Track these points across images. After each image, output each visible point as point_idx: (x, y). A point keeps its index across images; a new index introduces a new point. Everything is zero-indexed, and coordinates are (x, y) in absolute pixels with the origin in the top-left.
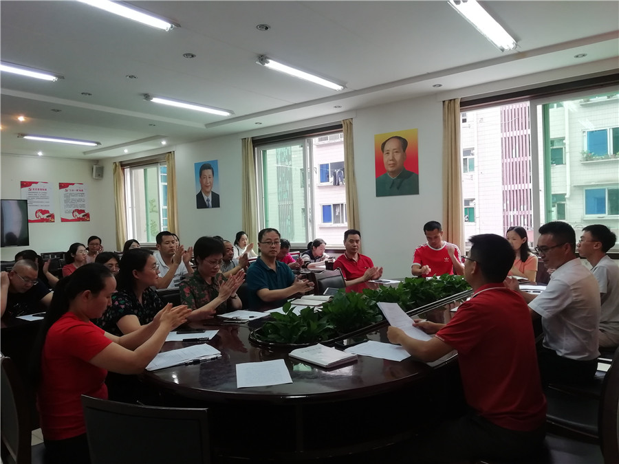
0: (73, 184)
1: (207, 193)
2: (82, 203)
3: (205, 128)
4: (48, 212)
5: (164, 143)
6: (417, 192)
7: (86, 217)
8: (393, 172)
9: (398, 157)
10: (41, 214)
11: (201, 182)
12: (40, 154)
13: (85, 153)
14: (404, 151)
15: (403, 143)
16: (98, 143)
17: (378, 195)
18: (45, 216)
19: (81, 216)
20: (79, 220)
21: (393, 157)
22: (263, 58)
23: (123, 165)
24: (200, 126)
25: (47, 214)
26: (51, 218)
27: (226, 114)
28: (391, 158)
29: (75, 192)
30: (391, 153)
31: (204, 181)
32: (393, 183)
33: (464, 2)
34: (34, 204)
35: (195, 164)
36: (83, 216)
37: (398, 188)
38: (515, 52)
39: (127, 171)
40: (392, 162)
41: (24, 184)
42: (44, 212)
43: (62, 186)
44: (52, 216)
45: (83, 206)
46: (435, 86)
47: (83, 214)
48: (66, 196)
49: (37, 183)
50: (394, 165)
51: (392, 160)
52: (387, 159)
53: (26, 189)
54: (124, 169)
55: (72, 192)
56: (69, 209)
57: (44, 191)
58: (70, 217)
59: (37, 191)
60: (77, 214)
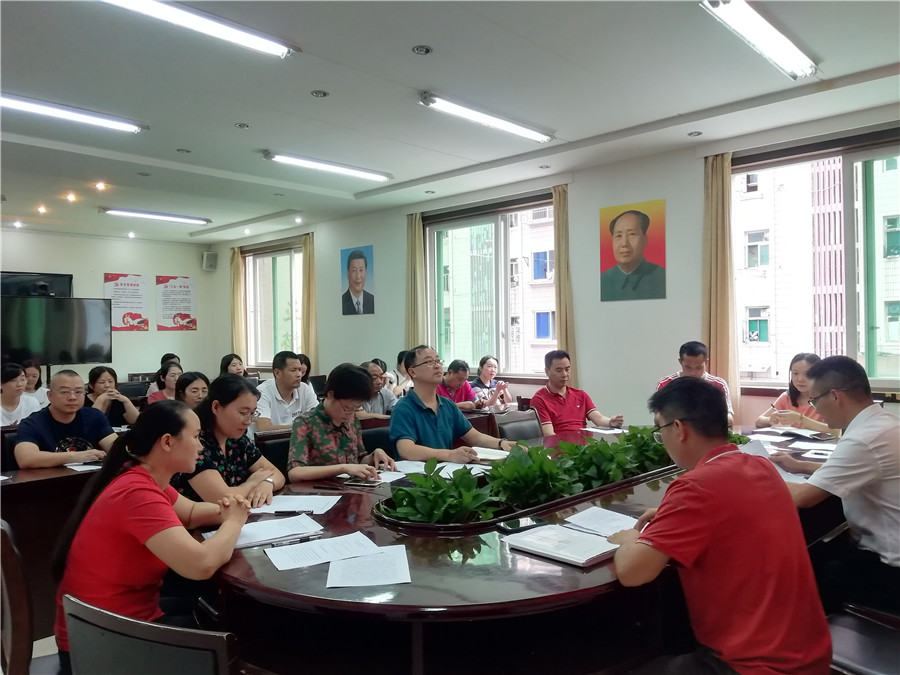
0: (175, 278)
1: (357, 292)
2: (187, 305)
3: (353, 198)
4: (139, 316)
5: (299, 220)
6: (662, 295)
7: (191, 325)
8: (626, 265)
9: (634, 242)
10: (130, 320)
11: (350, 277)
12: (131, 235)
13: (191, 234)
14: (644, 232)
15: (643, 220)
16: (208, 221)
17: (604, 298)
18: (135, 322)
19: (184, 322)
20: (182, 328)
21: (628, 242)
22: (427, 96)
23: (244, 252)
24: (348, 196)
25: (139, 320)
26: (143, 325)
27: (381, 179)
28: (624, 244)
29: (178, 289)
30: (624, 235)
31: (354, 275)
32: (627, 280)
33: (725, 3)
34: (122, 305)
35: (342, 251)
36: (188, 323)
37: (634, 289)
38: (815, 79)
39: (250, 259)
40: (625, 250)
41: (109, 278)
42: (134, 316)
43: (161, 280)
44: (145, 322)
45: (188, 308)
46: (690, 134)
47: (188, 320)
48: (165, 294)
49: (125, 276)
50: (629, 253)
51: (626, 246)
52: (618, 245)
53: (112, 284)
54: (245, 258)
55: (173, 289)
56: (169, 312)
57: (136, 288)
58: (170, 323)
59: (126, 287)
60: (179, 319)
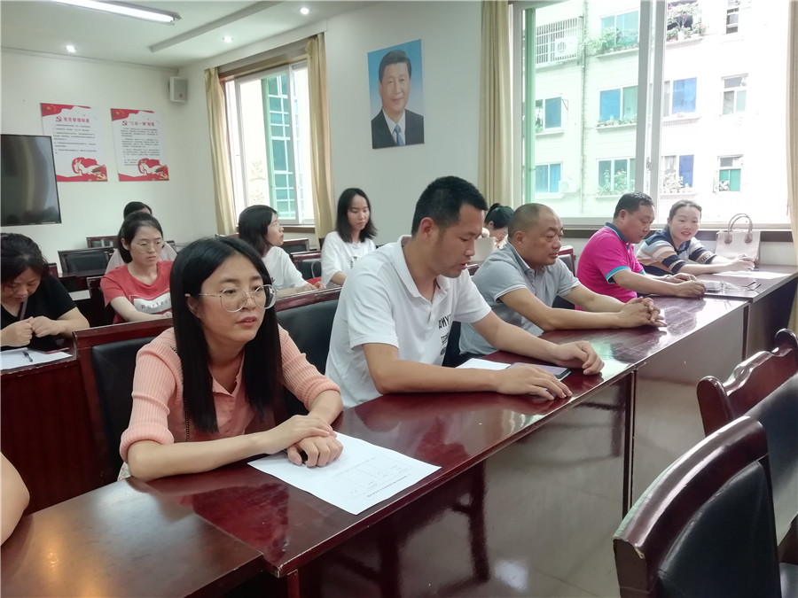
0: (136, 112)
1: (395, 114)
2: (153, 147)
10: (82, 167)
11: (383, 94)
12: (71, 49)
13: (152, 48)
16: (175, 16)
19: (153, 170)
20: (149, 177)
23: (223, 74)
26: (99, 174)
29: (141, 127)
31: (390, 89)
34: (68, 147)
35: (369, 54)
36: (157, 171)
39: (230, 85)
41: (48, 109)
43: (118, 114)
45: (156, 152)
48: (124, 133)
49: (70, 107)
53: (52, 118)
54: (223, 83)
55: (135, 127)
56: (131, 157)
57: (85, 124)
58: (135, 172)
59: (72, 123)
60: (146, 167)
